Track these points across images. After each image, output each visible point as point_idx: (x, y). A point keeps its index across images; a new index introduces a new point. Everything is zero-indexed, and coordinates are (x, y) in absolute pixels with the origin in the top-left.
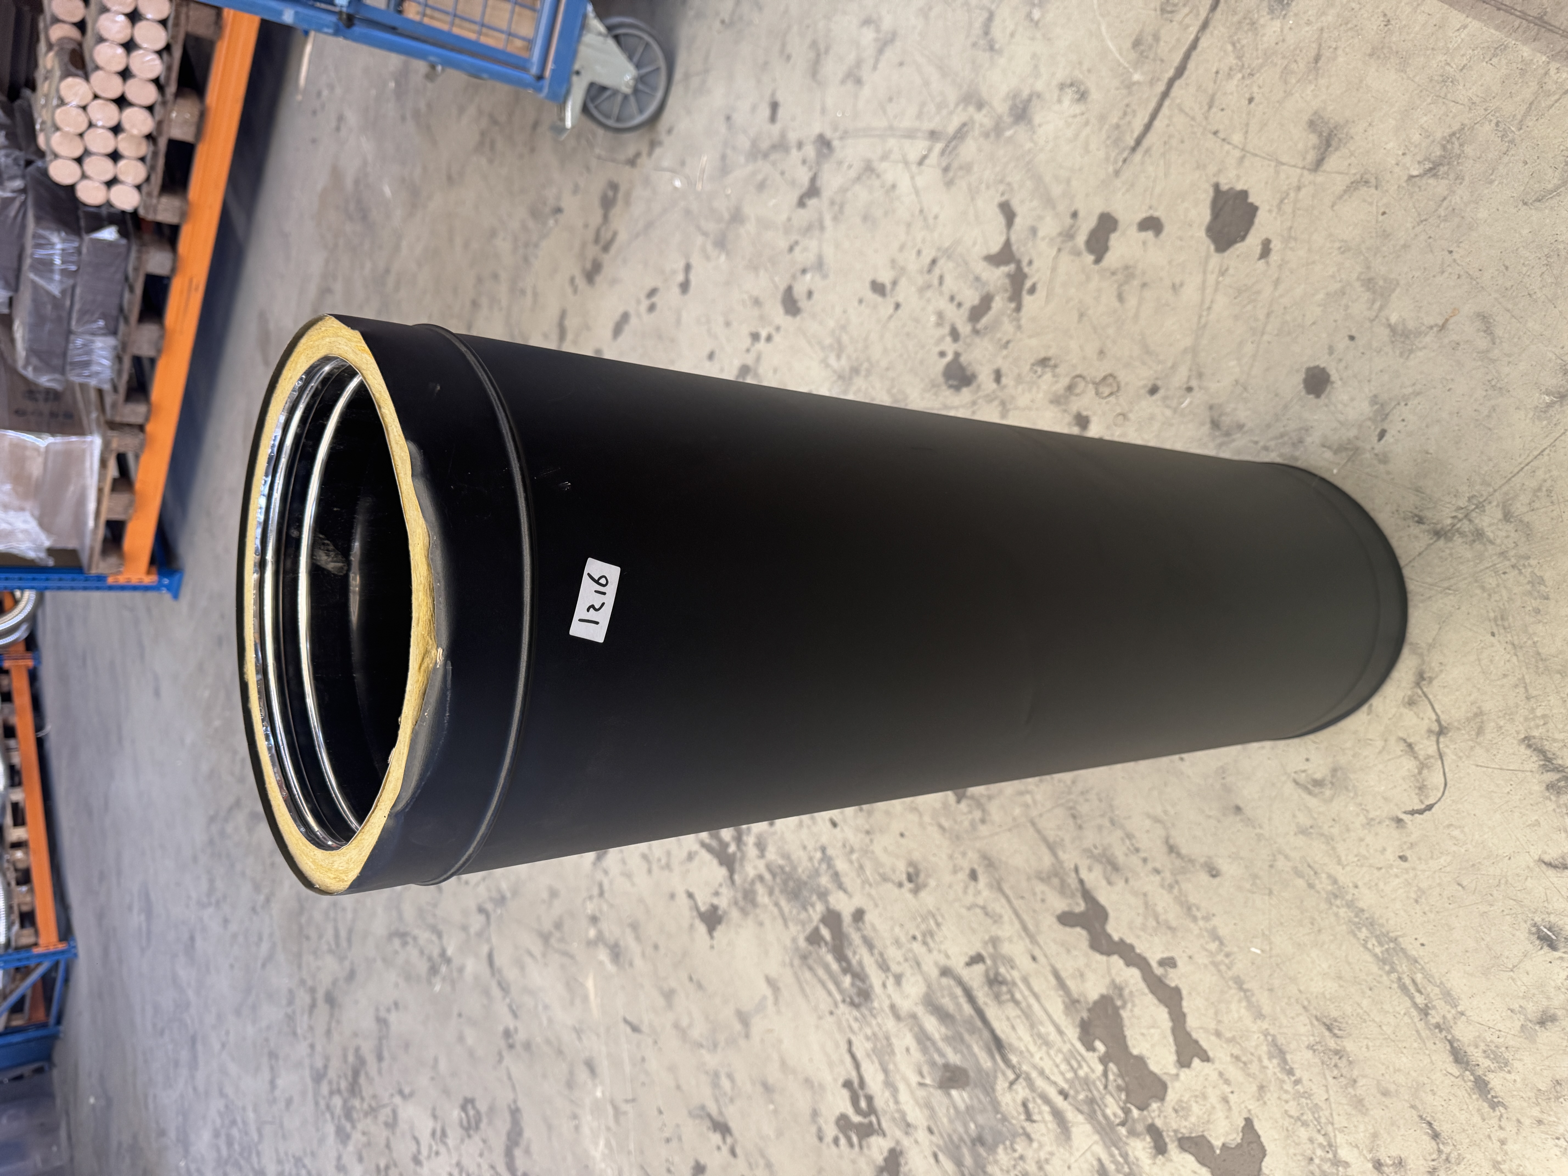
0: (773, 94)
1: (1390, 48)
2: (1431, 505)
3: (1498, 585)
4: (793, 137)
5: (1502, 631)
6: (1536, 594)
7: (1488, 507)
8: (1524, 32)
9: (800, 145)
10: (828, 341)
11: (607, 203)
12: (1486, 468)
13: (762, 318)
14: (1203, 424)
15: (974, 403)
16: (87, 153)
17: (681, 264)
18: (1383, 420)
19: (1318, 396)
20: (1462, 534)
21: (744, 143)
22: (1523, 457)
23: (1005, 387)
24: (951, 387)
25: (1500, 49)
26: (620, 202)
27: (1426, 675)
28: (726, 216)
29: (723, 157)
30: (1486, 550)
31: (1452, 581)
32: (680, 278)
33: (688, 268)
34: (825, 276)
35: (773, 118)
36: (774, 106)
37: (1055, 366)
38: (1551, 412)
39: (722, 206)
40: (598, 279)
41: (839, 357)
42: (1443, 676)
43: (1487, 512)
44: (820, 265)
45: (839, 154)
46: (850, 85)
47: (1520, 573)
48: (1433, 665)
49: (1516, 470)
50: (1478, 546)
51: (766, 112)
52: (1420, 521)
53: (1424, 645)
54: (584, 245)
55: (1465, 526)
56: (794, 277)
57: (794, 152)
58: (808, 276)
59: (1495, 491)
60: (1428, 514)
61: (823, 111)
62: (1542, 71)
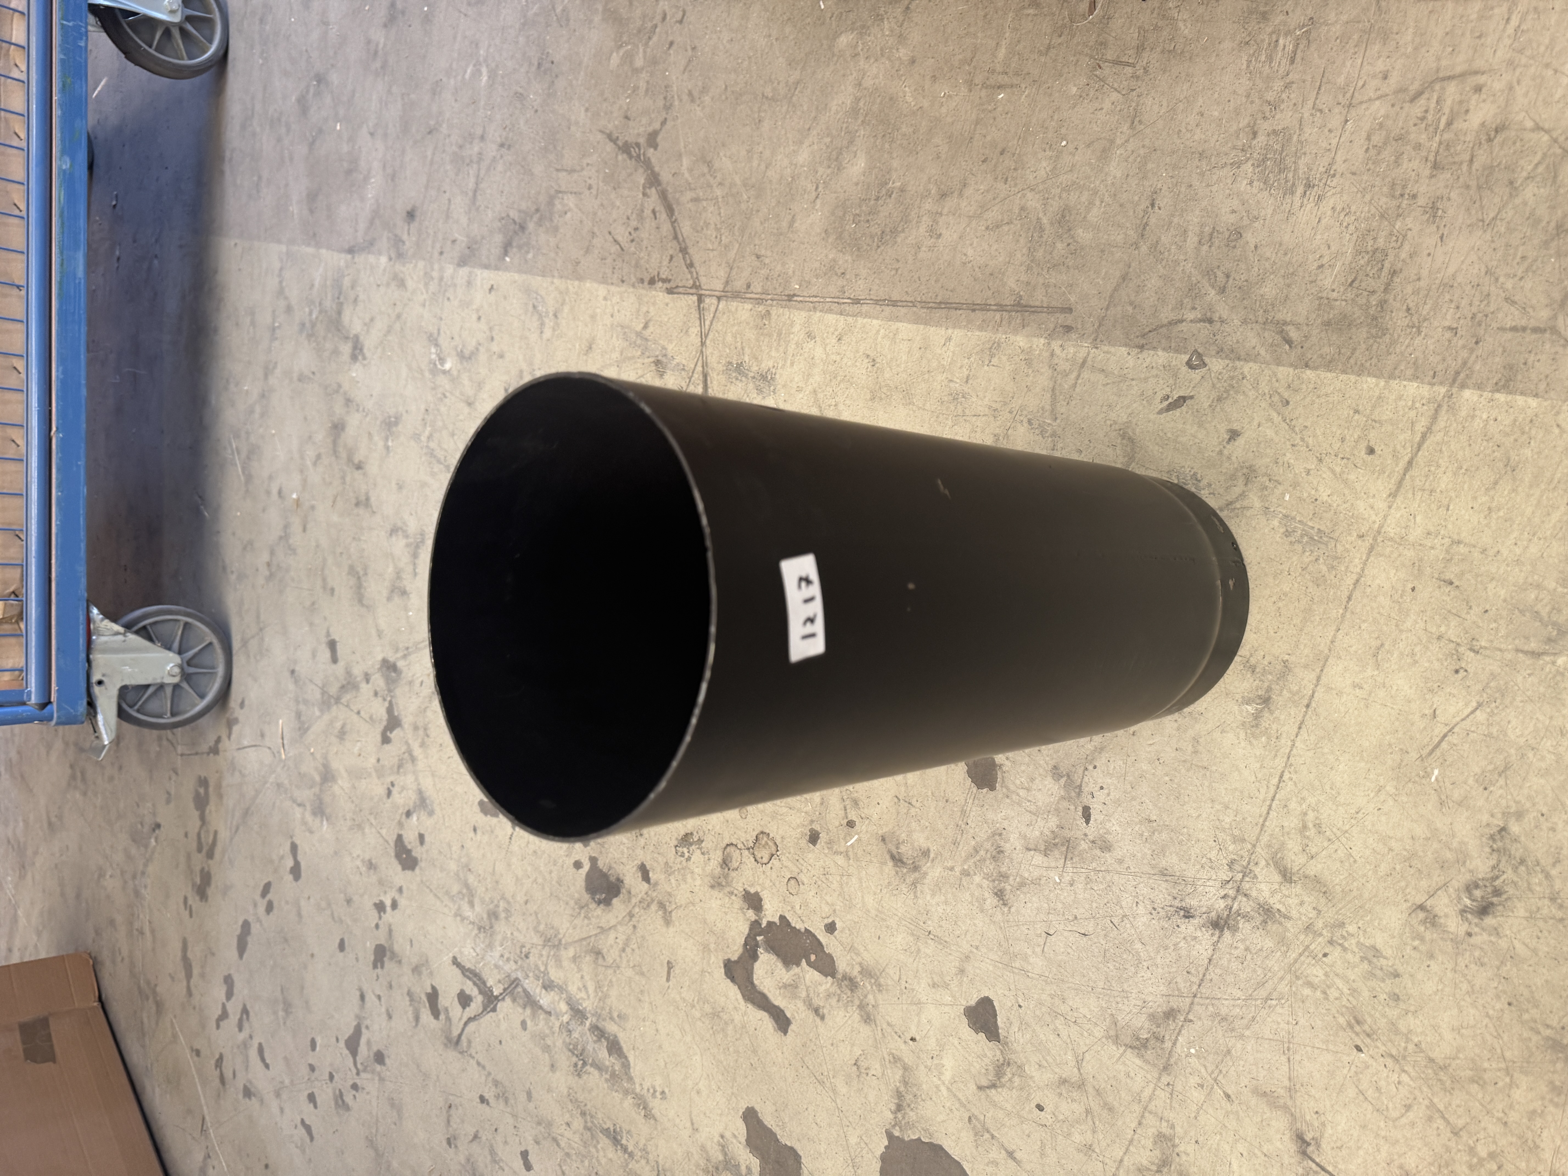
0: (328, 634)
1: (887, 385)
2: (1189, 889)
3: (1326, 975)
4: (358, 671)
5: (1368, 1041)
6: (1379, 973)
7: (1257, 870)
8: (1010, 323)
9: (367, 678)
10: (455, 888)
11: (201, 803)
12: (1228, 820)
13: (381, 882)
14: (883, 863)
15: (631, 915)
17: (287, 847)
18: (1079, 794)
19: (992, 788)
20: (1246, 917)
21: (314, 694)
22: (1263, 791)
23: (656, 884)
24: (599, 902)
25: (994, 349)
26: (213, 798)
27: (1308, 1137)
28: (318, 778)
29: (299, 715)
30: (1286, 930)
31: (1269, 986)
32: (290, 863)
33: (294, 848)
34: (431, 813)
35: (335, 660)
36: (332, 645)
37: (700, 841)
38: (1264, 724)
39: (310, 768)
40: (210, 891)
41: (471, 904)
42: (1329, 1131)
43: (1260, 878)
44: (422, 802)
45: (407, 674)
46: (397, 599)
47: (1345, 949)
48: (1308, 1118)
49: (1264, 810)
50: (1272, 927)
51: (327, 654)
52: (1188, 915)
53: (1282, 1092)
54: (189, 857)
55: (1244, 905)
56: (400, 824)
57: (363, 686)
58: (414, 818)
59: (1254, 846)
60: (1192, 902)
61: (380, 634)
62: (1046, 354)
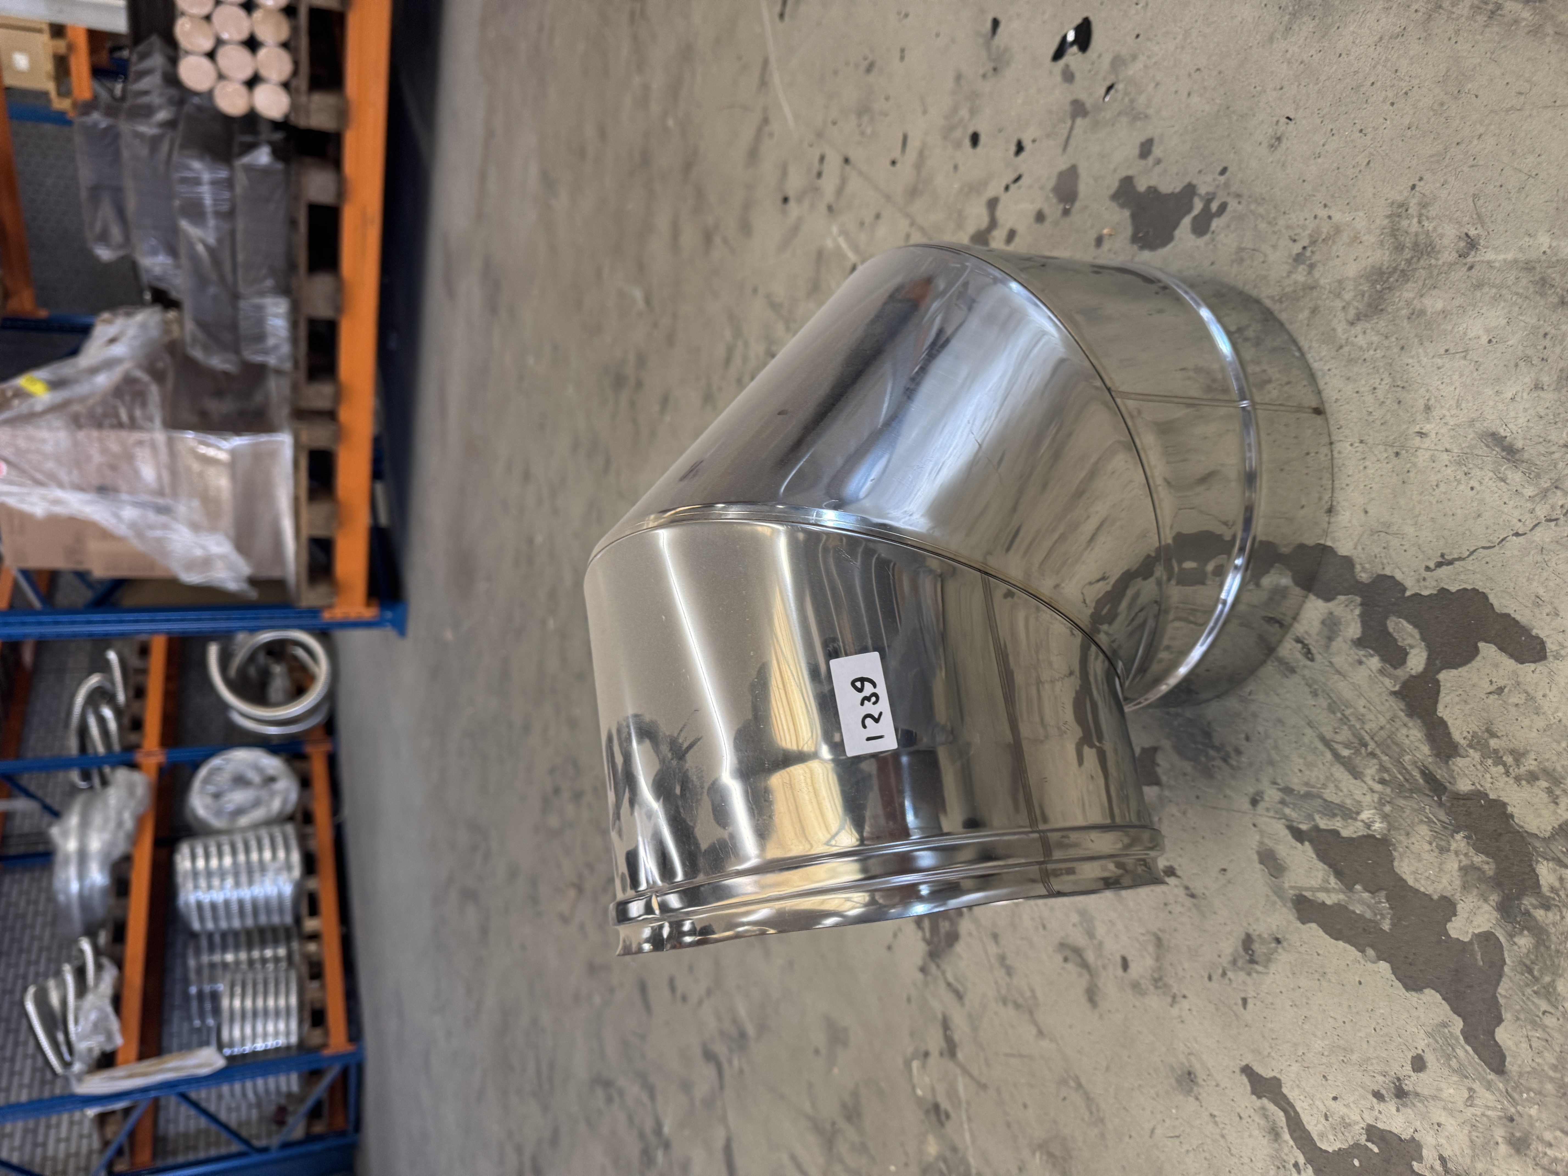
16: (219, 42)
